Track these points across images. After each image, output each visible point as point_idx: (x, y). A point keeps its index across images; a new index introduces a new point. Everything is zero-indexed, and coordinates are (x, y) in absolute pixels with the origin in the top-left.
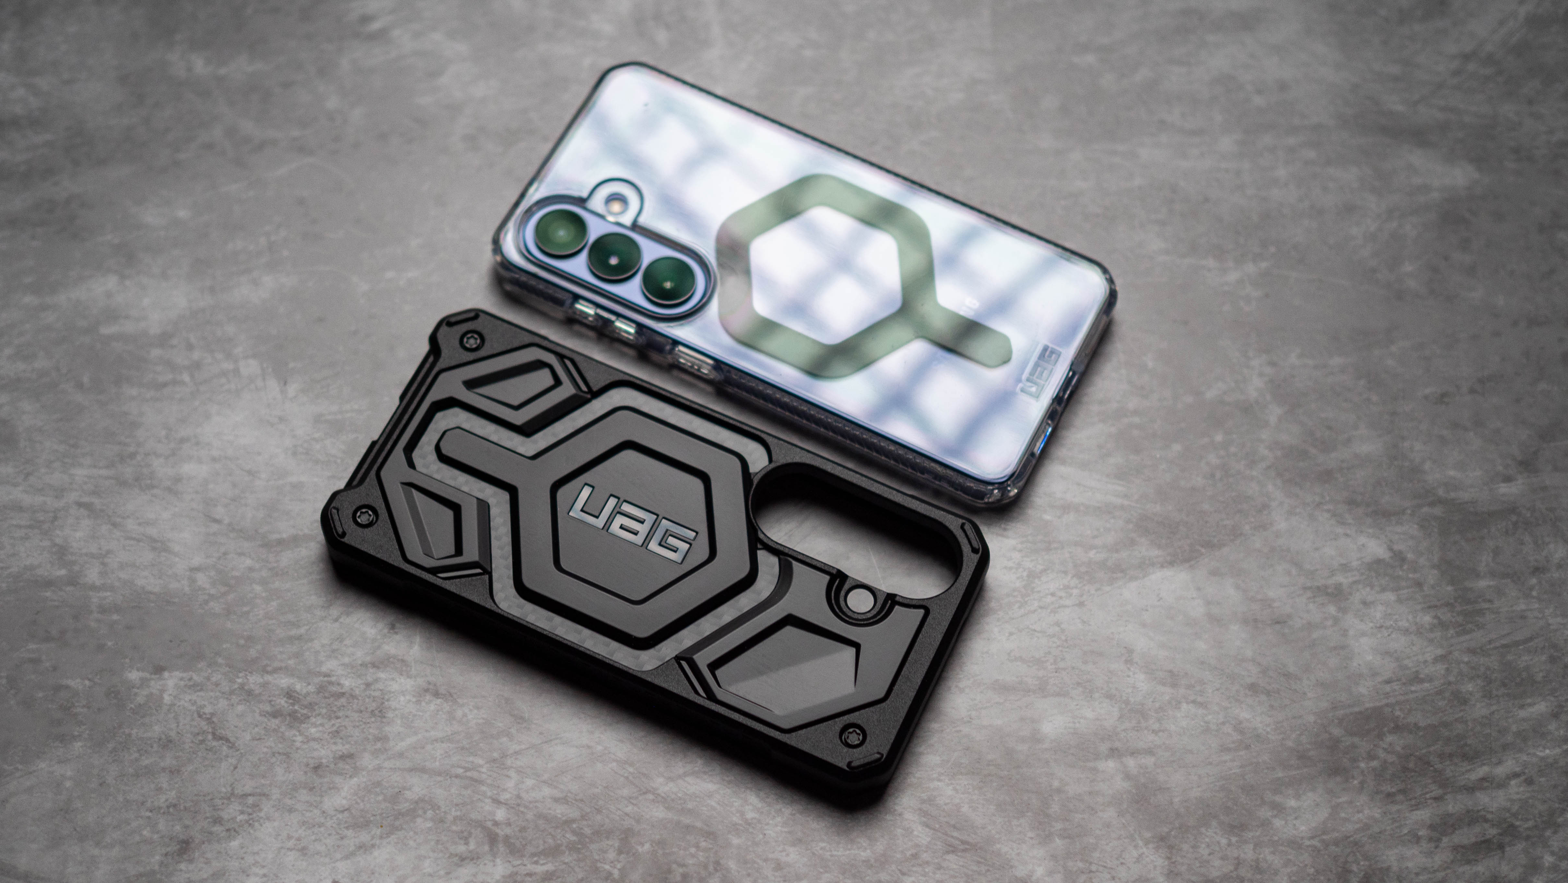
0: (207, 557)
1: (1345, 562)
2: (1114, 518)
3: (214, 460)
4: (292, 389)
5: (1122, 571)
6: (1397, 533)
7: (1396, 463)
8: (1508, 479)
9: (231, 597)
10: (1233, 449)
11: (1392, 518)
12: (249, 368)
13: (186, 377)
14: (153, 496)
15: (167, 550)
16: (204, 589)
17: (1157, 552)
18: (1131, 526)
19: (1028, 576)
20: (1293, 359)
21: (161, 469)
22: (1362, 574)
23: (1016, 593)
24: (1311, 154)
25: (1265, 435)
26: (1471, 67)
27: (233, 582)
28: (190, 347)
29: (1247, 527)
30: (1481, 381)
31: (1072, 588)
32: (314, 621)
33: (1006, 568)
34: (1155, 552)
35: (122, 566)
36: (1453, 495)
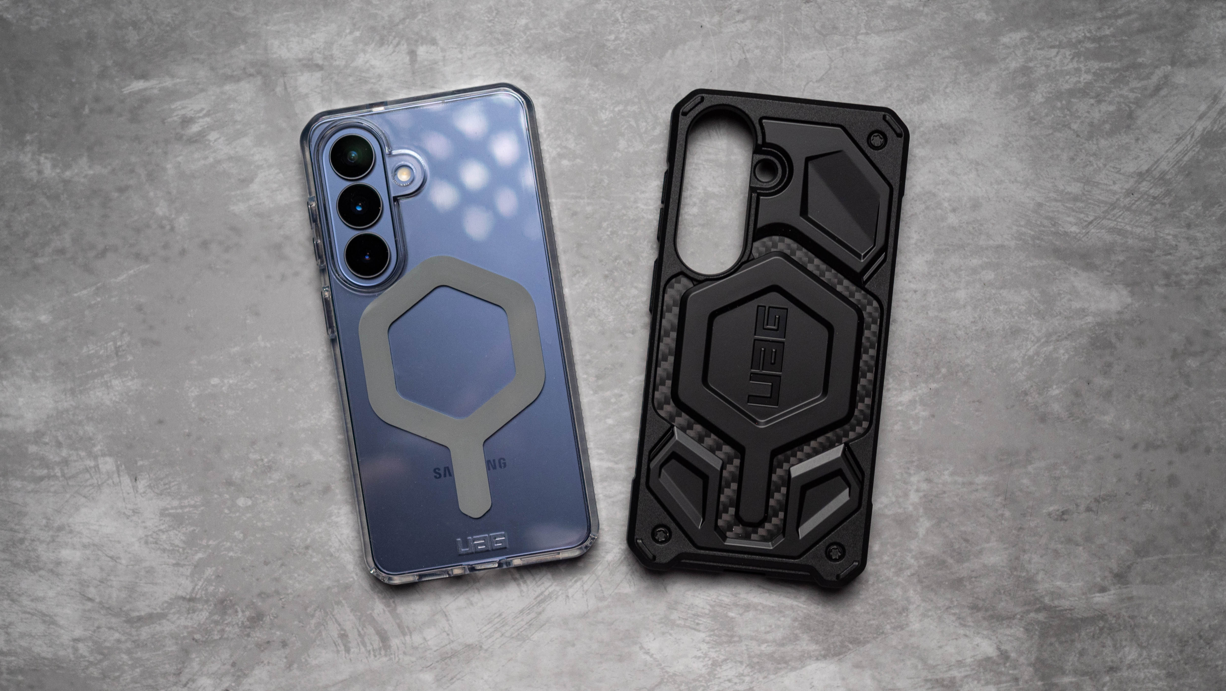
0: (85, 630)
1: (960, 658)
2: (784, 616)
3: (85, 546)
4: (142, 484)
5: (786, 662)
6: (1006, 635)
7: (1015, 573)
8: (1103, 590)
9: (105, 663)
10: (886, 558)
11: (1004, 622)
12: (108, 464)
13: (57, 471)
14: (40, 576)
15: (54, 623)
16: (85, 657)
17: (814, 647)
18: (796, 624)
19: (712, 665)
20: (947, 477)
21: (45, 553)
22: (973, 669)
23: (701, 679)
24: (989, 275)
25: (914, 545)
26: (1144, 186)
27: (106, 651)
28: (59, 445)
29: (888, 627)
30: (1097, 500)
31: (745, 676)
32: (168, 685)
33: (695, 657)
34: (813, 647)
35: (22, 635)
36: (1056, 603)
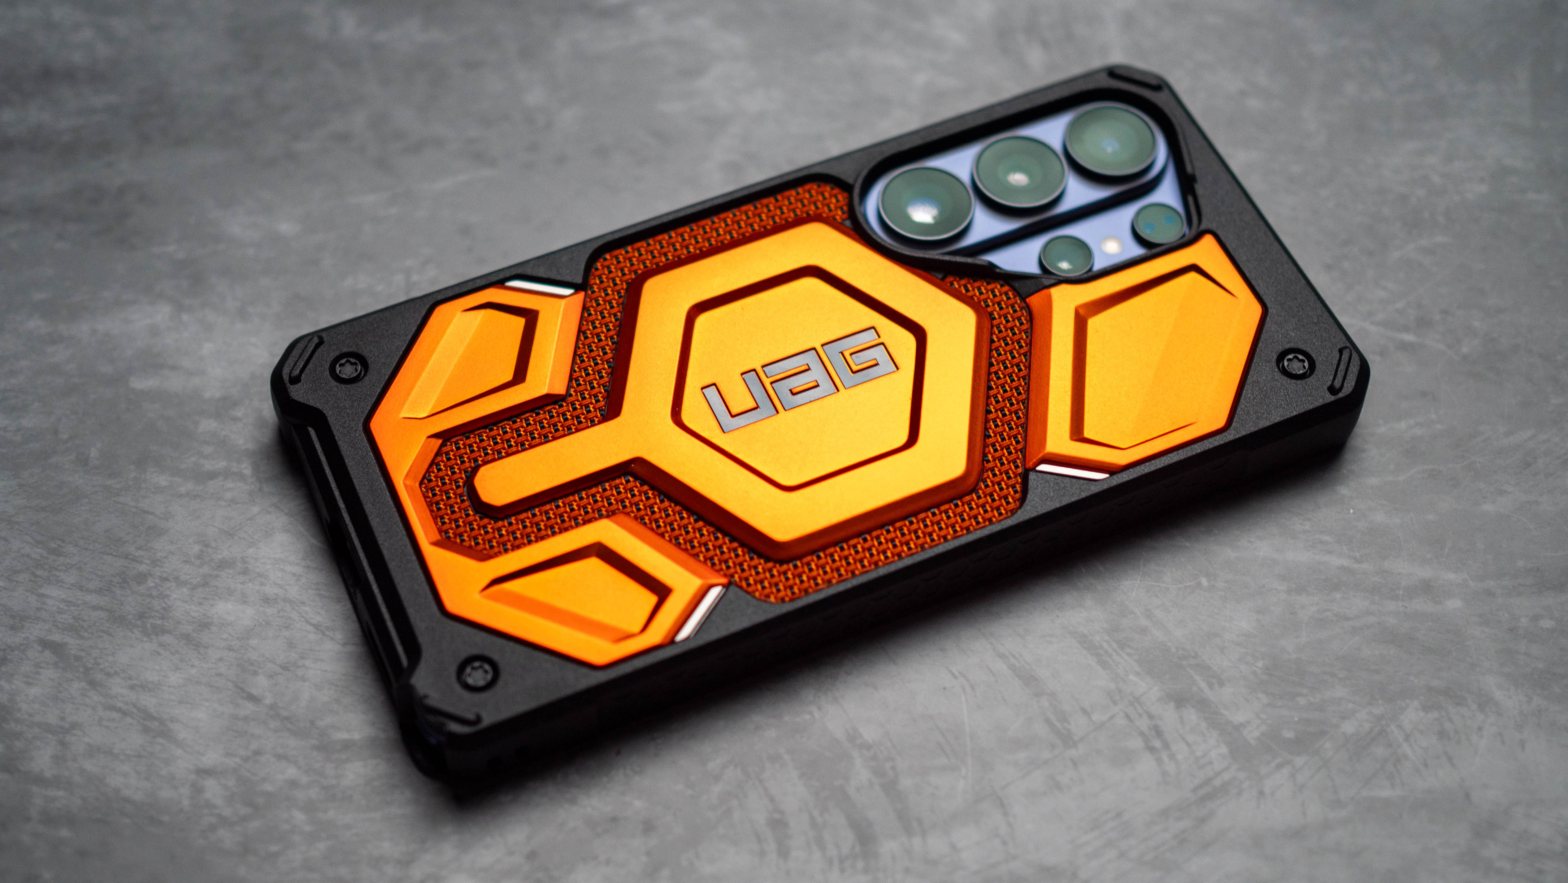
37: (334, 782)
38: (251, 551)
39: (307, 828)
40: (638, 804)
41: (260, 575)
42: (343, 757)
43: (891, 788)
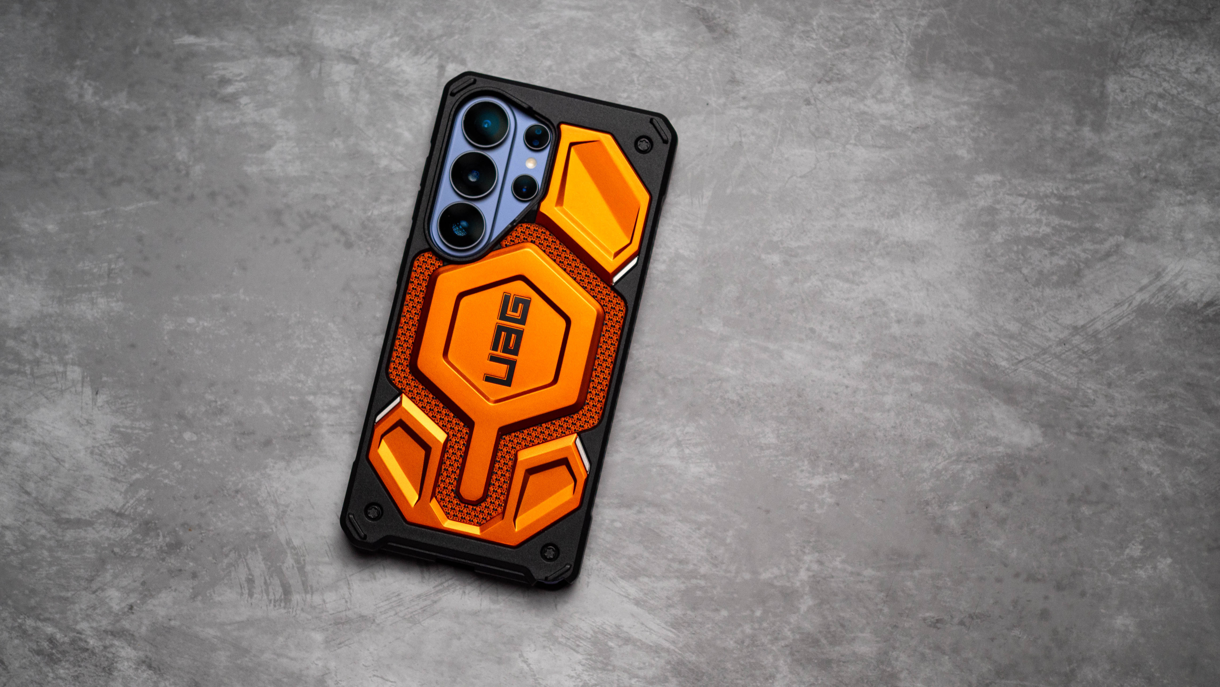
37: (61, 538)
38: (28, 416)
39: (49, 559)
40: (191, 564)
41: (33, 429)
42: (66, 527)
43: (301, 569)
